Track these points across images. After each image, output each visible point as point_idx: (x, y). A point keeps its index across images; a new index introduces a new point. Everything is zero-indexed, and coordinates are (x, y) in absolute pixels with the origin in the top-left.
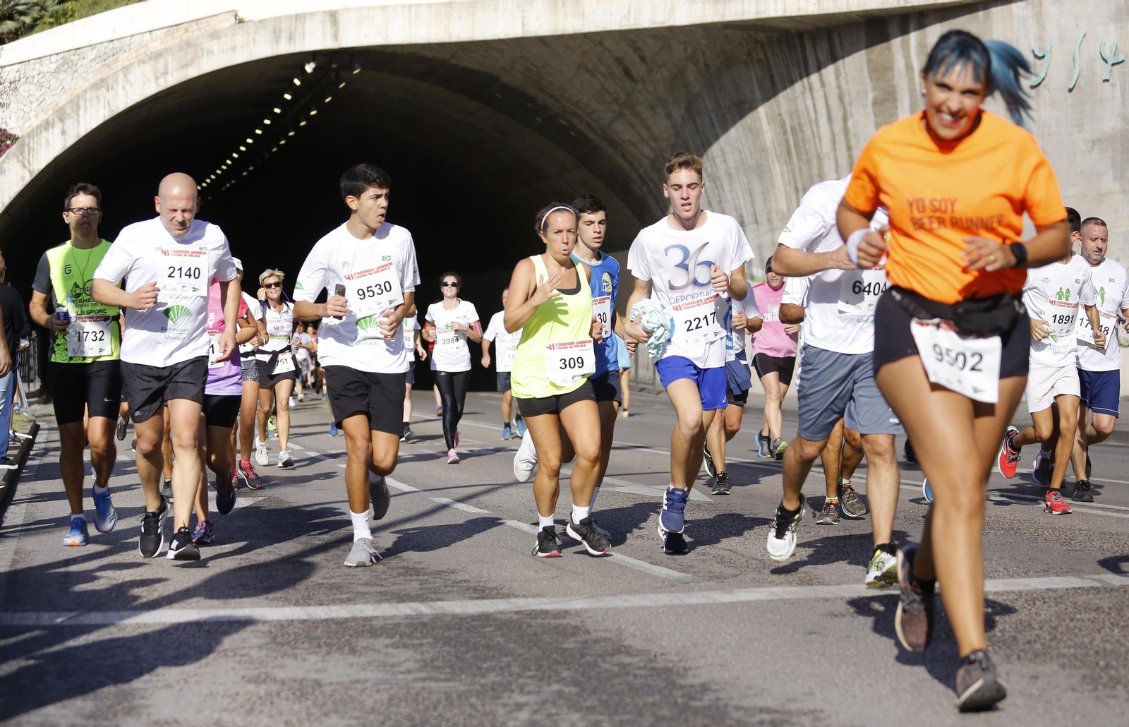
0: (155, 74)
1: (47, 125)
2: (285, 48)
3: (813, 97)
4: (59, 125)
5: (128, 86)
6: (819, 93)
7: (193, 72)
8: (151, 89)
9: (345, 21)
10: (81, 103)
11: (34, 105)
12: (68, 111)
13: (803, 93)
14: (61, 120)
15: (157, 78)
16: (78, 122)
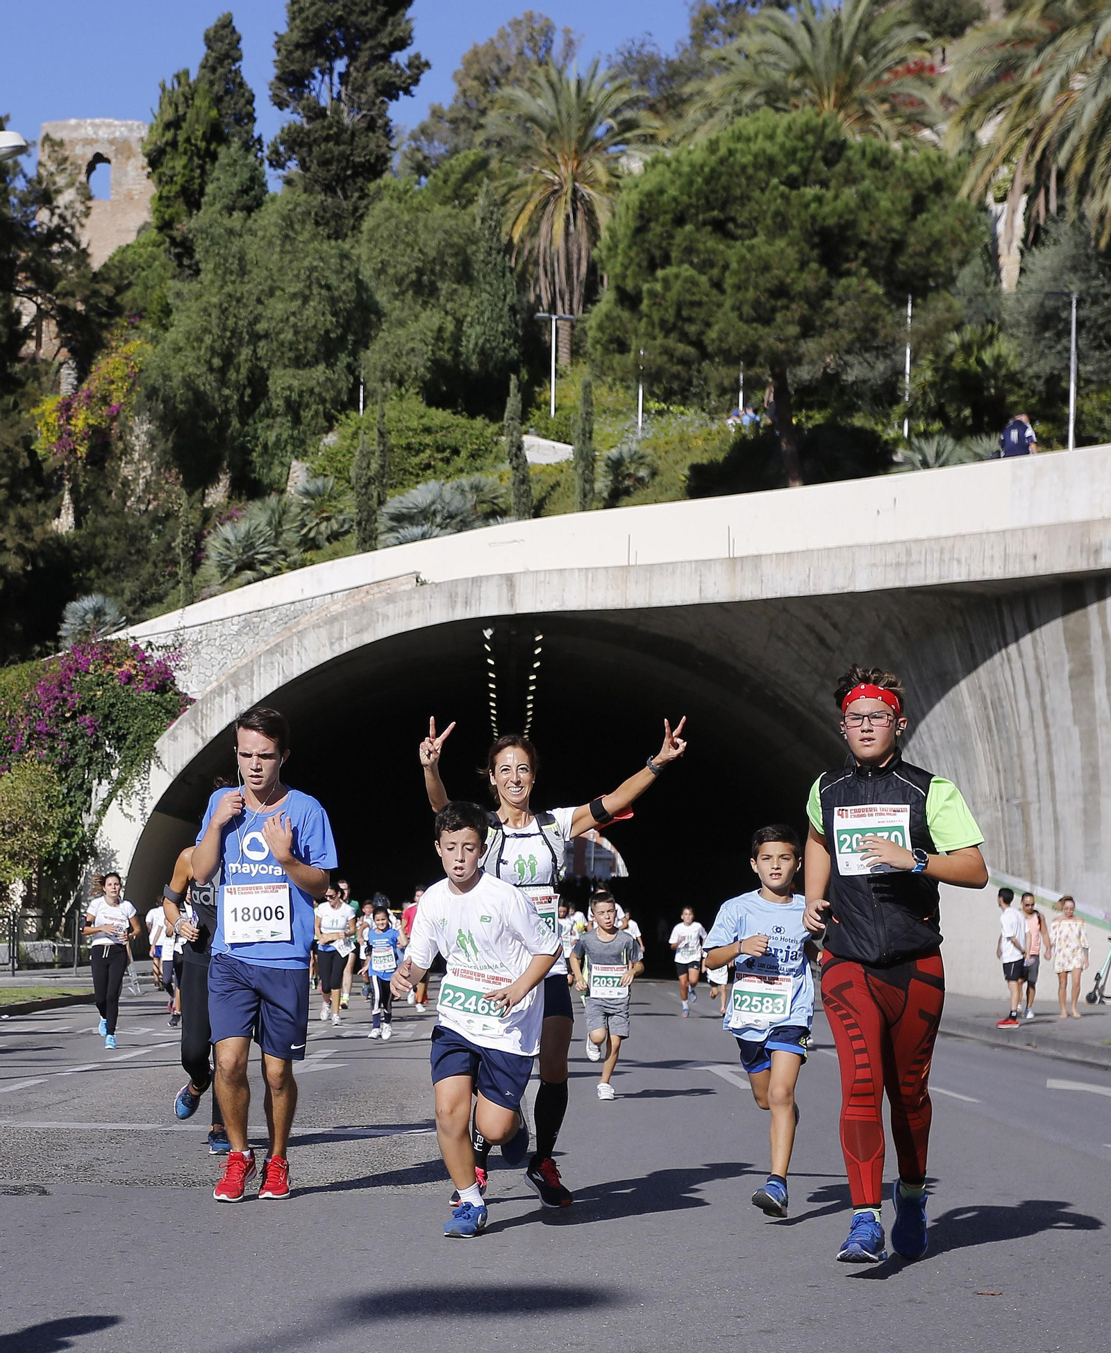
0: (330, 639)
1: (220, 691)
2: (460, 614)
3: (1011, 669)
4: (233, 691)
5: (303, 652)
6: (1017, 665)
7: (368, 638)
8: (326, 655)
9: (523, 586)
10: (255, 668)
11: (216, 669)
12: (242, 676)
13: (1002, 665)
14: (235, 686)
15: (332, 644)
16: (252, 689)
